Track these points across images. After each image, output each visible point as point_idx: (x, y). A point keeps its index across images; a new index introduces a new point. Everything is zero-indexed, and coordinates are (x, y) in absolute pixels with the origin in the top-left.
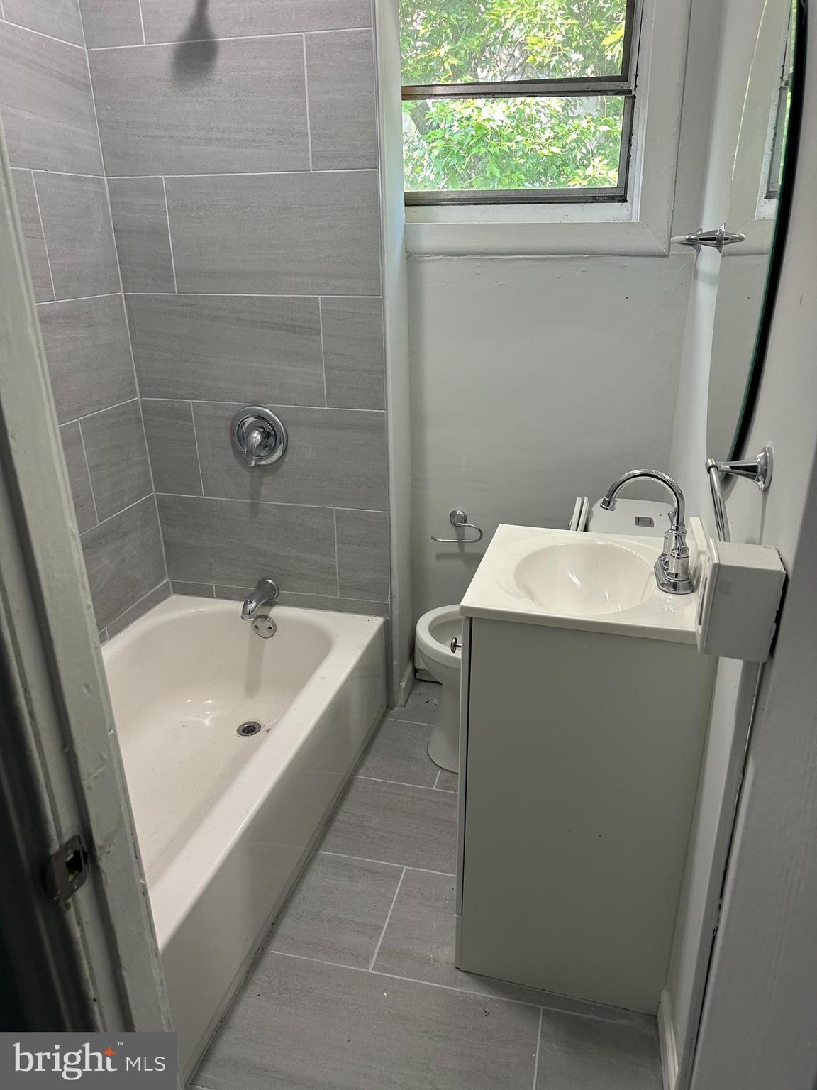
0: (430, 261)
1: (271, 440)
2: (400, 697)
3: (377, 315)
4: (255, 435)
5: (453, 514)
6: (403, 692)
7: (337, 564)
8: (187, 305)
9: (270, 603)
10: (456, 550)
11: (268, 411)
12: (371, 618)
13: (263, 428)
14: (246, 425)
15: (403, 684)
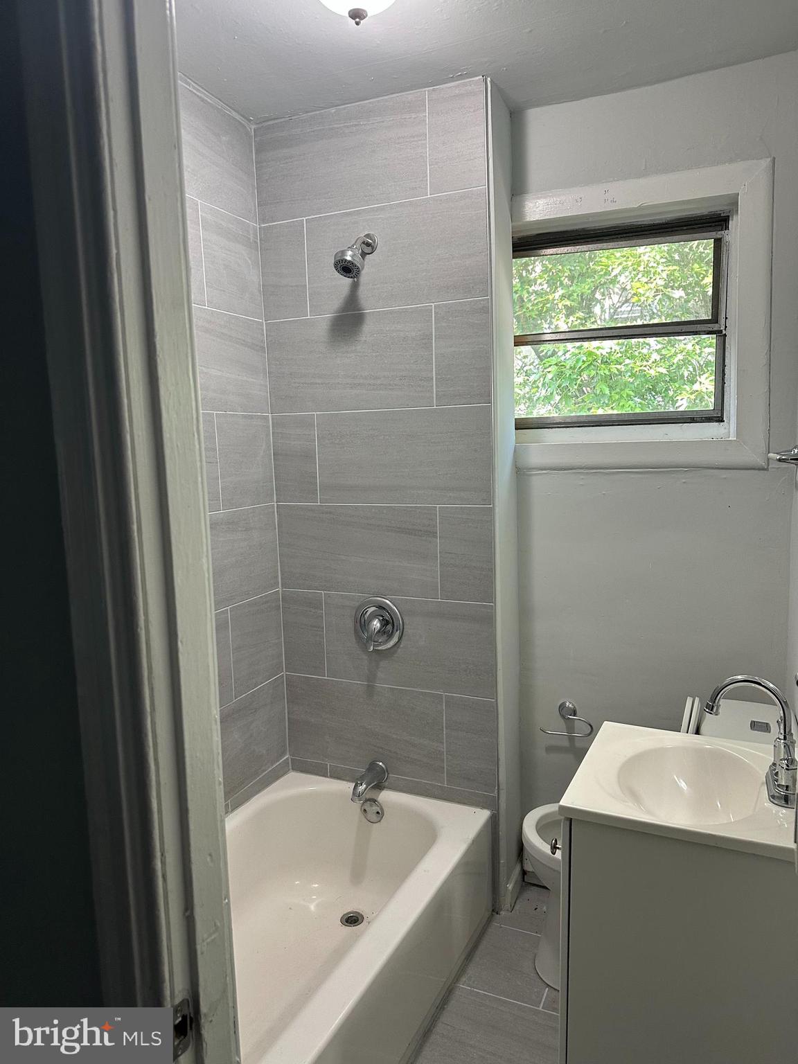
0: (536, 474)
1: (389, 627)
2: (507, 901)
3: (488, 521)
4: (375, 623)
5: (562, 706)
6: (510, 894)
7: (445, 750)
8: (327, 513)
9: (379, 787)
10: (566, 743)
11: (388, 602)
12: (478, 810)
13: (383, 617)
14: (368, 613)
15: (510, 887)
